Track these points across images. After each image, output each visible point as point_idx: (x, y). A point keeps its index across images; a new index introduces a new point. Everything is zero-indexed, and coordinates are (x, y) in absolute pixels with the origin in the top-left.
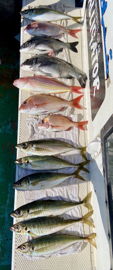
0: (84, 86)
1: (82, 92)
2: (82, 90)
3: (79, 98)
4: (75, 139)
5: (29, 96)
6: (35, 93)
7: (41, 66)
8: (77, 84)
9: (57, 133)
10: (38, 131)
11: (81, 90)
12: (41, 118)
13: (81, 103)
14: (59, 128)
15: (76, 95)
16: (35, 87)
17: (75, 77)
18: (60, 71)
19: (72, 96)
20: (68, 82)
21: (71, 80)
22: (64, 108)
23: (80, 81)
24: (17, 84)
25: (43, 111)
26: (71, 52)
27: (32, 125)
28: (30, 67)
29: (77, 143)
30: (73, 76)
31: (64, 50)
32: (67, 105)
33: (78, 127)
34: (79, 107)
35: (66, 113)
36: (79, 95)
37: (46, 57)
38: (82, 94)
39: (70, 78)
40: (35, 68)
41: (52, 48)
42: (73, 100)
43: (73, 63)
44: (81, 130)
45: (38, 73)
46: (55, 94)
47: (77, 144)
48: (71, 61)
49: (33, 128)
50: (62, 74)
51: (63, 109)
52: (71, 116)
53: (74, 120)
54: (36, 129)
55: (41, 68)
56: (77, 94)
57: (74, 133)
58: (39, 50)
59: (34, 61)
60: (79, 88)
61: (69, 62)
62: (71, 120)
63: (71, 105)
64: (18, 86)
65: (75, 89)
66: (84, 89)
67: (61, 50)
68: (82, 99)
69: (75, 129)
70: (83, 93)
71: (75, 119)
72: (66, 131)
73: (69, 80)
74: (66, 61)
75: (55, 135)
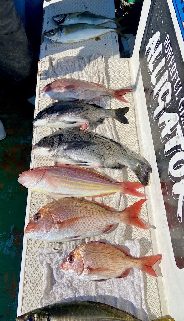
0: (145, 181)
1: (143, 192)
2: (142, 188)
3: (138, 206)
4: (138, 299)
5: (45, 201)
6: (57, 198)
7: (68, 148)
8: (133, 178)
9: (99, 283)
10: (62, 277)
11: (140, 190)
12: (67, 248)
13: (143, 215)
14: (104, 273)
15: (132, 200)
16: (56, 187)
17: (128, 166)
18: (101, 157)
19: (126, 202)
20: (116, 175)
21: (121, 171)
22: (111, 226)
23: (138, 173)
24: (26, 180)
25: (72, 234)
26: (119, 124)
27: (49, 265)
28: (49, 151)
29: (144, 308)
30: (125, 164)
31: (105, 121)
32: (117, 221)
33: (142, 269)
34: (141, 224)
35: (116, 238)
36: (138, 199)
37: (77, 132)
38: (143, 198)
39: (120, 167)
40: (57, 152)
41: (86, 118)
42: (127, 210)
43: (123, 142)
44: (150, 277)
45: (63, 161)
46: (93, 197)
47: (143, 310)
48: (118, 138)
49: (52, 270)
50: (106, 161)
51: (110, 228)
52: (127, 244)
53: (133, 253)
54: (57, 273)
55: (68, 153)
56: (133, 197)
57: (135, 284)
58: (64, 121)
59: (56, 141)
60: (136, 185)
61: (116, 140)
62: (127, 255)
63: (124, 221)
64: (26, 185)
65: (130, 188)
66: (145, 187)
67: (101, 121)
68: (144, 206)
69: (138, 273)
70: (145, 195)
71: (135, 250)
72: (119, 279)
73: (117, 171)
74: (111, 138)
75: (97, 288)
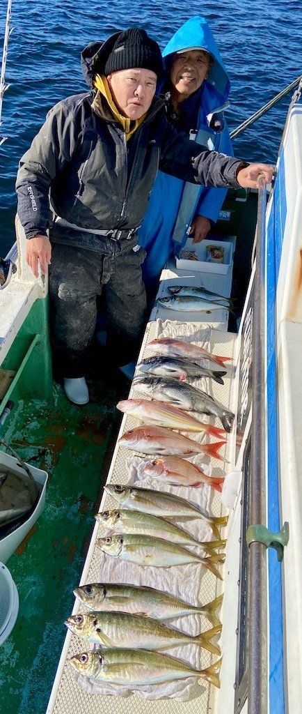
0: (228, 430)
1: (225, 437)
2: (225, 434)
4: (204, 503)
7: (165, 387)
8: (218, 424)
9: (174, 487)
10: (144, 478)
14: (179, 478)
17: (216, 414)
18: (193, 401)
19: (208, 439)
20: (204, 419)
21: (209, 417)
22: (191, 452)
23: (223, 421)
24: (123, 406)
25: (158, 446)
27: (134, 468)
28: (149, 387)
30: (213, 412)
32: (197, 449)
33: (212, 485)
34: (218, 457)
35: (194, 460)
36: (219, 440)
38: (225, 441)
39: (208, 413)
40: (156, 388)
41: (185, 370)
42: (208, 445)
43: (215, 397)
45: (159, 397)
47: (206, 511)
48: (212, 393)
49: (136, 472)
50: (196, 405)
51: (190, 453)
52: (203, 466)
54: (140, 474)
55: (165, 390)
57: (203, 494)
58: (165, 369)
59: (155, 380)
60: (221, 431)
61: (209, 394)
62: (200, 471)
63: (204, 450)
64: (122, 410)
65: (215, 431)
66: (228, 434)
67: (199, 377)
69: (207, 488)
70: (226, 439)
71: (208, 470)
73: (205, 416)
74: (205, 391)
75: (171, 490)
